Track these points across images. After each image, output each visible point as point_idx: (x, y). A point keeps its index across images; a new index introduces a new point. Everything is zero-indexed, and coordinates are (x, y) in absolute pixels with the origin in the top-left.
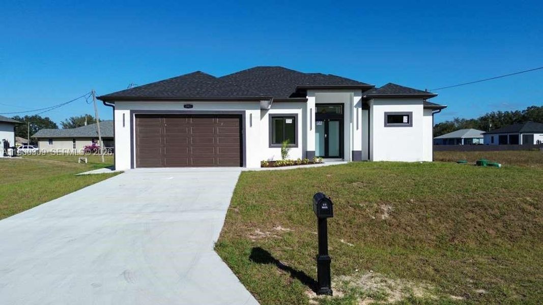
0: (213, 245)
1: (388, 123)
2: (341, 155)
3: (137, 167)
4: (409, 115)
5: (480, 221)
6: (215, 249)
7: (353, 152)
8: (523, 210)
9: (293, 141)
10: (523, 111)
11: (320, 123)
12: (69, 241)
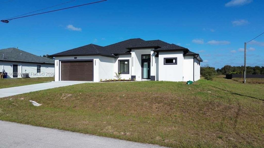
1: (166, 63)
3: (61, 80)
4: (176, 59)
7: (151, 76)
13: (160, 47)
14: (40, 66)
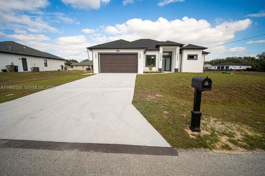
0: (131, 102)
1: (189, 58)
2: (170, 70)
3: (101, 73)
5: (240, 94)
6: (132, 104)
7: (175, 69)
8: (257, 90)
9: (154, 65)
10: (225, 59)
11: (164, 59)
12: (71, 98)
13: (185, 45)
14: (46, 60)
